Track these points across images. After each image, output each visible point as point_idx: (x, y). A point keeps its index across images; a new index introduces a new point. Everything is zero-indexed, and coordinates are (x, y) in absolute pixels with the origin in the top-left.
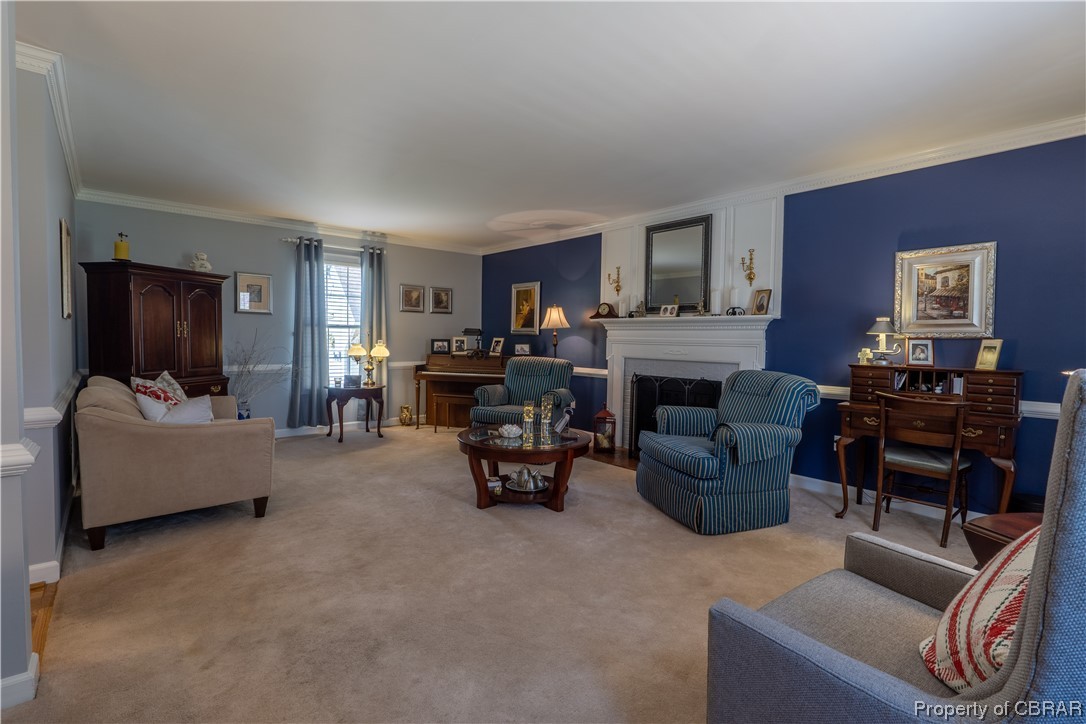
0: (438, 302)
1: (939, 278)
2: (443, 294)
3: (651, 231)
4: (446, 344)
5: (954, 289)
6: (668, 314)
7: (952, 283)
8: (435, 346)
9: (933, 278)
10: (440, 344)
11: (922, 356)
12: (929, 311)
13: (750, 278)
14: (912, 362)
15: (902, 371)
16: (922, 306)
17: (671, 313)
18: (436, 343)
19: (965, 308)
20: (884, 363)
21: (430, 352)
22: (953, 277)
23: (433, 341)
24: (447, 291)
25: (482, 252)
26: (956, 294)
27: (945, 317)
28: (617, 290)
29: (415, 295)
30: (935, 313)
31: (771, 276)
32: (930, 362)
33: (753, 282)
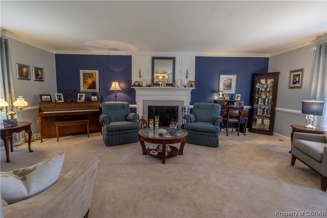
0: (37, 75)
1: (227, 81)
2: (39, 71)
3: (154, 59)
4: (49, 97)
5: (229, 84)
6: (163, 86)
7: (229, 83)
8: (43, 98)
9: (226, 81)
10: (46, 97)
11: (227, 98)
12: (225, 88)
13: (187, 77)
14: (226, 99)
15: (226, 101)
16: (224, 87)
17: (164, 86)
18: (43, 97)
19: (231, 88)
20: (222, 100)
21: (40, 101)
22: (229, 81)
23: (41, 96)
24: (41, 70)
25: (55, 52)
26: (230, 85)
27: (227, 90)
28: (140, 77)
29: (25, 70)
30: (226, 89)
31: (192, 77)
32: (229, 99)
33: (188, 78)
